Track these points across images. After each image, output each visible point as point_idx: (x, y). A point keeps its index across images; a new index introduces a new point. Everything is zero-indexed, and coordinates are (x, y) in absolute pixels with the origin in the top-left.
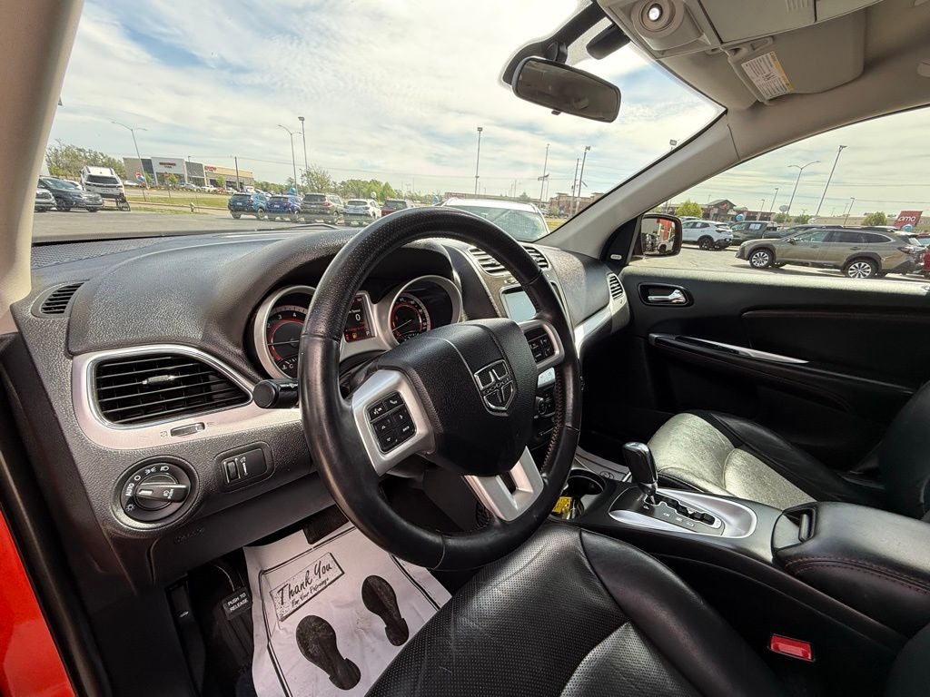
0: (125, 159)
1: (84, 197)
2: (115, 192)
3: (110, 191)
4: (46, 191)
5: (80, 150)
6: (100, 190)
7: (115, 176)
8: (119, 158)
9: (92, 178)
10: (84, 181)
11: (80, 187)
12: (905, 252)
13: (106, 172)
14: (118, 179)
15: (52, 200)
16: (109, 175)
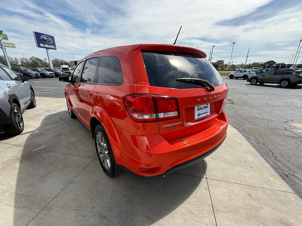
0: (70, 61)
1: (61, 73)
2: (68, 71)
3: (67, 72)
4: (53, 72)
5: (58, 60)
6: (65, 71)
7: (68, 67)
8: (68, 61)
9: (63, 68)
10: (61, 69)
11: (60, 71)
12: (298, 77)
13: (66, 66)
14: (69, 68)
15: (54, 75)
16: (67, 67)
